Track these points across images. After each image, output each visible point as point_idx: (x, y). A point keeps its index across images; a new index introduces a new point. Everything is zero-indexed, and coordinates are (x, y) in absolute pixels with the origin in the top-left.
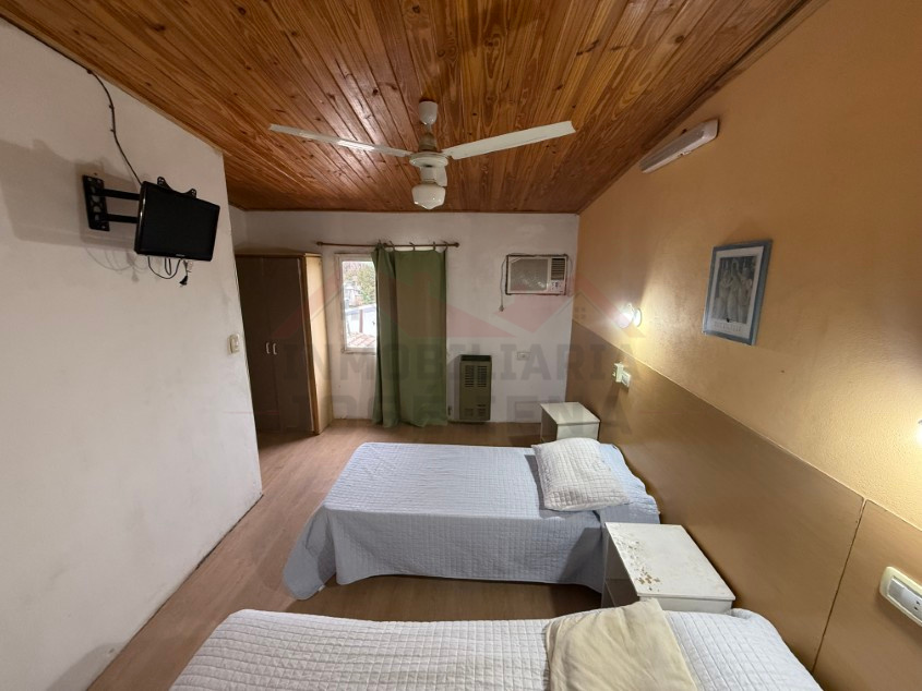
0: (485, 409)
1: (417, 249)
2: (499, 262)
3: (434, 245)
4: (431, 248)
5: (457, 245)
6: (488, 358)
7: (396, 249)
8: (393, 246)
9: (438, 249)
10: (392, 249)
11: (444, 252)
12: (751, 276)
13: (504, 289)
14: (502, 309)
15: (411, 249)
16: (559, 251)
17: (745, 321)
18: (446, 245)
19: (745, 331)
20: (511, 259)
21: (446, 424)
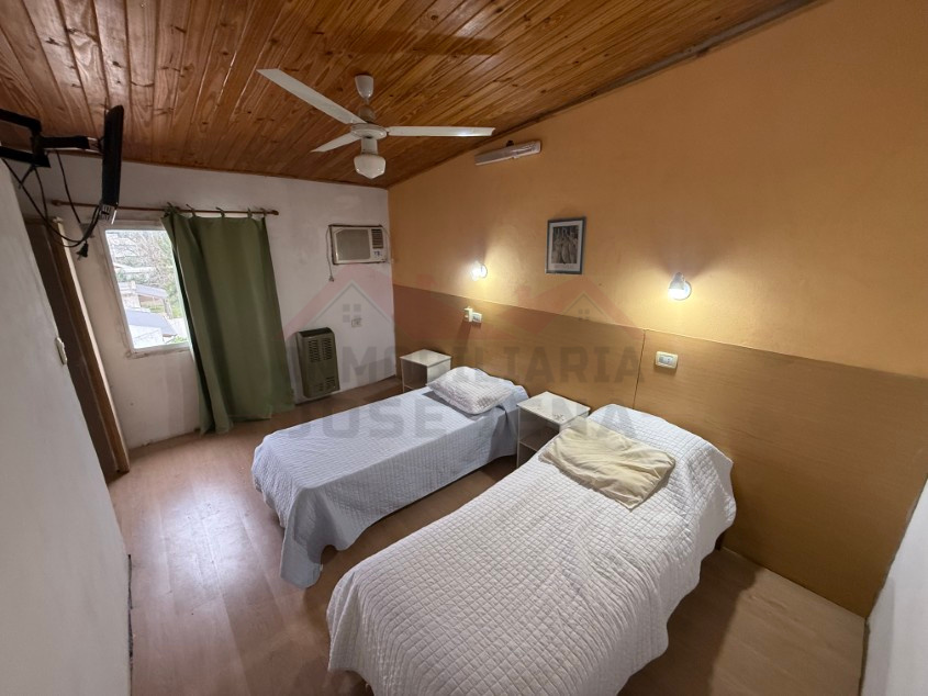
0: (333, 381)
1: (227, 215)
2: (323, 233)
3: (249, 213)
4: (246, 216)
5: (275, 213)
6: (327, 330)
7: (198, 214)
8: (193, 211)
9: (254, 217)
10: (191, 215)
11: (263, 219)
12: (576, 237)
13: (331, 259)
14: (332, 279)
15: (219, 215)
16: (375, 222)
17: (575, 262)
18: (264, 212)
19: (576, 267)
20: (334, 229)
21: (293, 407)
